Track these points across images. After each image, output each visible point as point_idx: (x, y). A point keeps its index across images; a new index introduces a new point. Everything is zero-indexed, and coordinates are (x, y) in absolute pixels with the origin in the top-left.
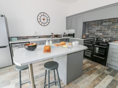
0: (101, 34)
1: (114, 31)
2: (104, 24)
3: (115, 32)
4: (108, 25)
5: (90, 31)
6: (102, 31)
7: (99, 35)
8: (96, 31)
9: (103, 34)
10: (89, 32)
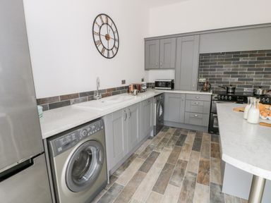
0: (236, 80)
1: (262, 73)
2: (241, 60)
3: (264, 76)
4: (250, 62)
5: (210, 73)
6: (237, 73)
7: (232, 83)
8: (225, 73)
9: (239, 80)
10: (207, 76)
